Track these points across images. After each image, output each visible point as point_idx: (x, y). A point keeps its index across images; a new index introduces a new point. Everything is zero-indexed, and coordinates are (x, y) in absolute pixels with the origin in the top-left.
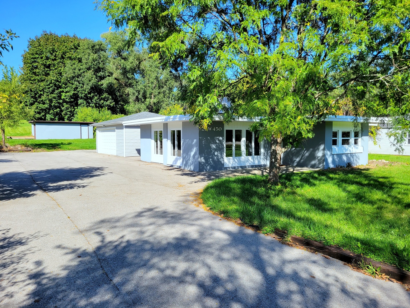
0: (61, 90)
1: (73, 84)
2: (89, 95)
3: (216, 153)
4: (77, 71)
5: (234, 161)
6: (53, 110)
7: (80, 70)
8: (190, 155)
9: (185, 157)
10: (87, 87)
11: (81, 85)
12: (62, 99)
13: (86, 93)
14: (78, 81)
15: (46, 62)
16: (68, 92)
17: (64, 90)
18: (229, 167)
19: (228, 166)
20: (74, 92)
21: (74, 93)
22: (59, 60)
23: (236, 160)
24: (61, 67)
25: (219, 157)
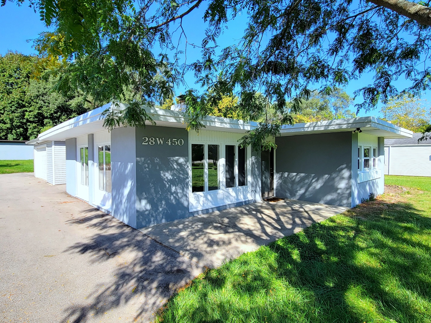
0: (24, 109)
1: (37, 103)
2: (56, 115)
3: (173, 189)
4: (42, 90)
5: (207, 199)
6: (16, 130)
7: (45, 89)
8: (123, 194)
9: (115, 197)
10: (53, 107)
11: (46, 104)
12: (25, 119)
13: (52, 112)
14: (43, 100)
15: (8, 80)
16: (32, 112)
17: (28, 109)
18: (197, 212)
19: (195, 210)
20: (38, 111)
21: (38, 113)
22: (23, 79)
23: (209, 198)
24: (25, 86)
25: (179, 195)
